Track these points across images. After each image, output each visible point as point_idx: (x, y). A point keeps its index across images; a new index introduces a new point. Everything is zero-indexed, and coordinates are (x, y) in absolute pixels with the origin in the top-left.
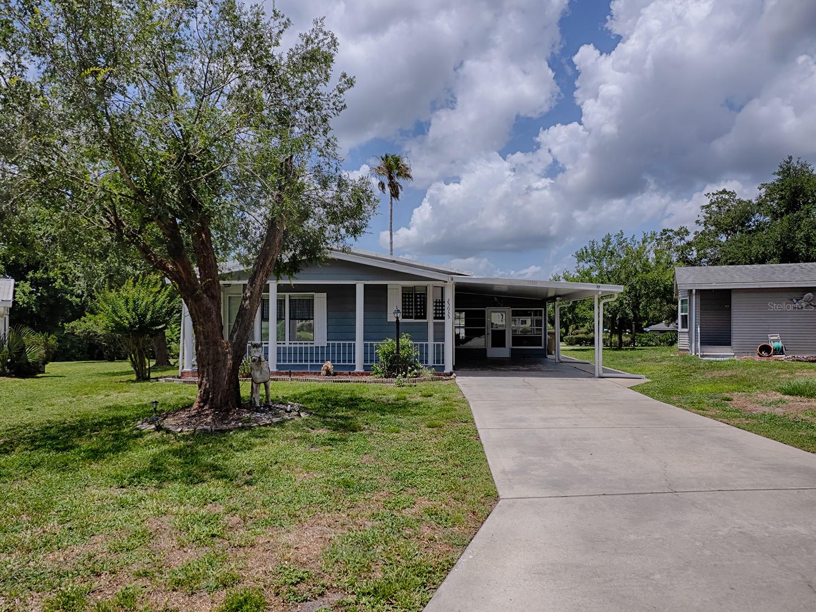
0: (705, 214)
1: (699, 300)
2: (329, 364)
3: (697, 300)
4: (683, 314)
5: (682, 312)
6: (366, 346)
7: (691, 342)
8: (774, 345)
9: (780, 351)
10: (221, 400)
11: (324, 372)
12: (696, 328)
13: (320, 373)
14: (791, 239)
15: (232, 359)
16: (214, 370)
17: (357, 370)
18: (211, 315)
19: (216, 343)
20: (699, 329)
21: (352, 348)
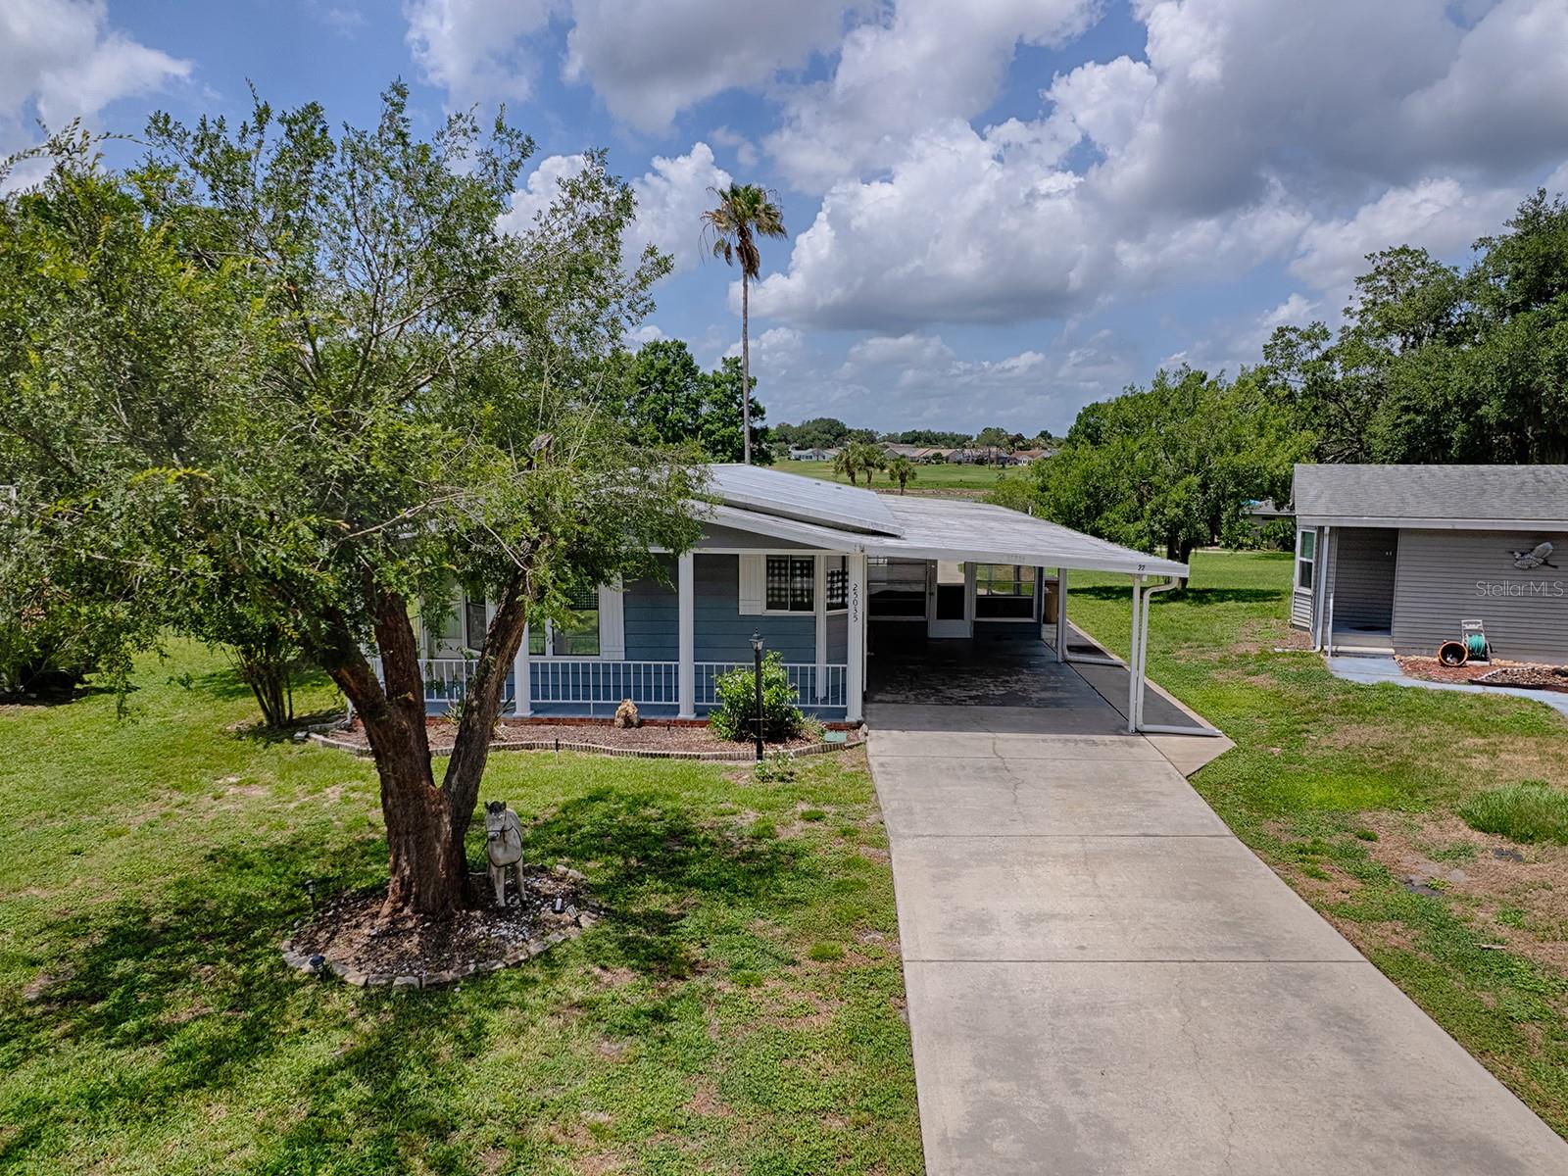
0: (1363, 295)
1: (1335, 546)
2: (629, 706)
3: (1333, 545)
4: (1305, 560)
5: (1302, 555)
6: (698, 671)
7: (1315, 621)
8: (1469, 642)
9: (1479, 654)
10: (434, 900)
11: (620, 721)
12: (1327, 598)
13: (613, 721)
14: (1527, 363)
15: (452, 822)
16: (417, 844)
17: (681, 716)
18: (407, 743)
19: (419, 795)
20: (1331, 601)
21: (672, 673)
